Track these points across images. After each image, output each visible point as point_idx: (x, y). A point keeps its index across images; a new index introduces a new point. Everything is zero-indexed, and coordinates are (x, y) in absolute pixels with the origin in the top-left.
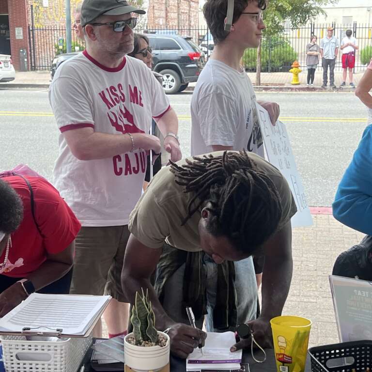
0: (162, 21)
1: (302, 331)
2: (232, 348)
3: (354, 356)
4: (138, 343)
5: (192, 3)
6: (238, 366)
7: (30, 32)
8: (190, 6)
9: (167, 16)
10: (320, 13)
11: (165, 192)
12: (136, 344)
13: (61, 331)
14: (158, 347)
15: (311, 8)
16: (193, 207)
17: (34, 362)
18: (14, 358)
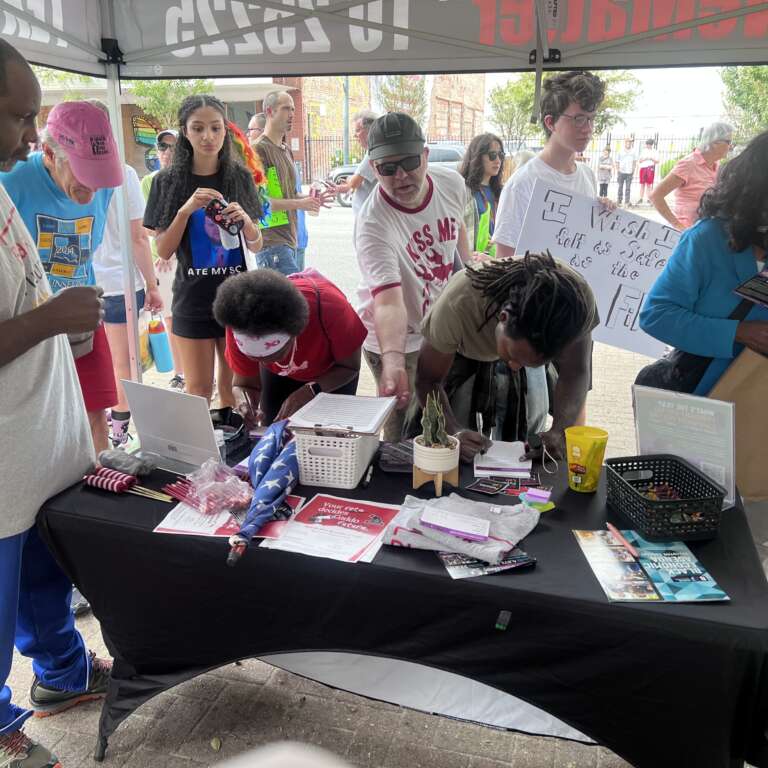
0: (443, 132)
1: (599, 442)
2: (521, 458)
3: (653, 470)
4: (428, 445)
5: (476, 112)
6: (527, 475)
7: (306, 142)
8: (474, 115)
9: (449, 126)
10: (619, 122)
11: (461, 296)
12: (426, 446)
13: (351, 428)
14: (448, 449)
15: (608, 117)
16: (490, 313)
17: (326, 458)
18: (306, 452)
